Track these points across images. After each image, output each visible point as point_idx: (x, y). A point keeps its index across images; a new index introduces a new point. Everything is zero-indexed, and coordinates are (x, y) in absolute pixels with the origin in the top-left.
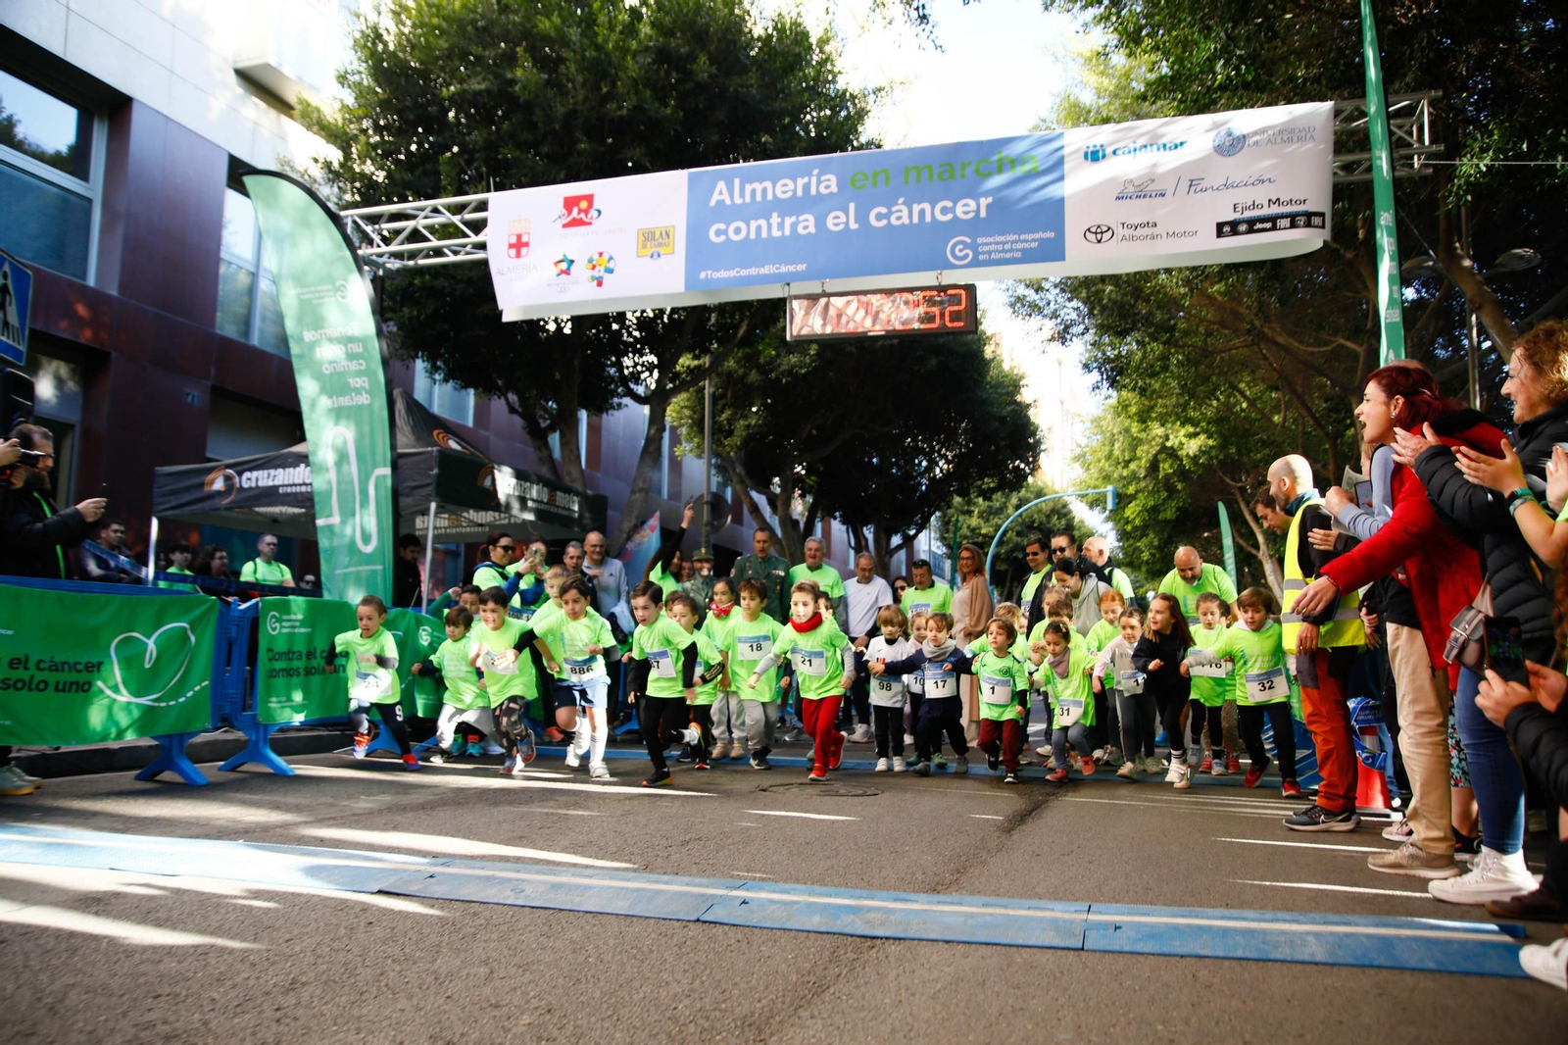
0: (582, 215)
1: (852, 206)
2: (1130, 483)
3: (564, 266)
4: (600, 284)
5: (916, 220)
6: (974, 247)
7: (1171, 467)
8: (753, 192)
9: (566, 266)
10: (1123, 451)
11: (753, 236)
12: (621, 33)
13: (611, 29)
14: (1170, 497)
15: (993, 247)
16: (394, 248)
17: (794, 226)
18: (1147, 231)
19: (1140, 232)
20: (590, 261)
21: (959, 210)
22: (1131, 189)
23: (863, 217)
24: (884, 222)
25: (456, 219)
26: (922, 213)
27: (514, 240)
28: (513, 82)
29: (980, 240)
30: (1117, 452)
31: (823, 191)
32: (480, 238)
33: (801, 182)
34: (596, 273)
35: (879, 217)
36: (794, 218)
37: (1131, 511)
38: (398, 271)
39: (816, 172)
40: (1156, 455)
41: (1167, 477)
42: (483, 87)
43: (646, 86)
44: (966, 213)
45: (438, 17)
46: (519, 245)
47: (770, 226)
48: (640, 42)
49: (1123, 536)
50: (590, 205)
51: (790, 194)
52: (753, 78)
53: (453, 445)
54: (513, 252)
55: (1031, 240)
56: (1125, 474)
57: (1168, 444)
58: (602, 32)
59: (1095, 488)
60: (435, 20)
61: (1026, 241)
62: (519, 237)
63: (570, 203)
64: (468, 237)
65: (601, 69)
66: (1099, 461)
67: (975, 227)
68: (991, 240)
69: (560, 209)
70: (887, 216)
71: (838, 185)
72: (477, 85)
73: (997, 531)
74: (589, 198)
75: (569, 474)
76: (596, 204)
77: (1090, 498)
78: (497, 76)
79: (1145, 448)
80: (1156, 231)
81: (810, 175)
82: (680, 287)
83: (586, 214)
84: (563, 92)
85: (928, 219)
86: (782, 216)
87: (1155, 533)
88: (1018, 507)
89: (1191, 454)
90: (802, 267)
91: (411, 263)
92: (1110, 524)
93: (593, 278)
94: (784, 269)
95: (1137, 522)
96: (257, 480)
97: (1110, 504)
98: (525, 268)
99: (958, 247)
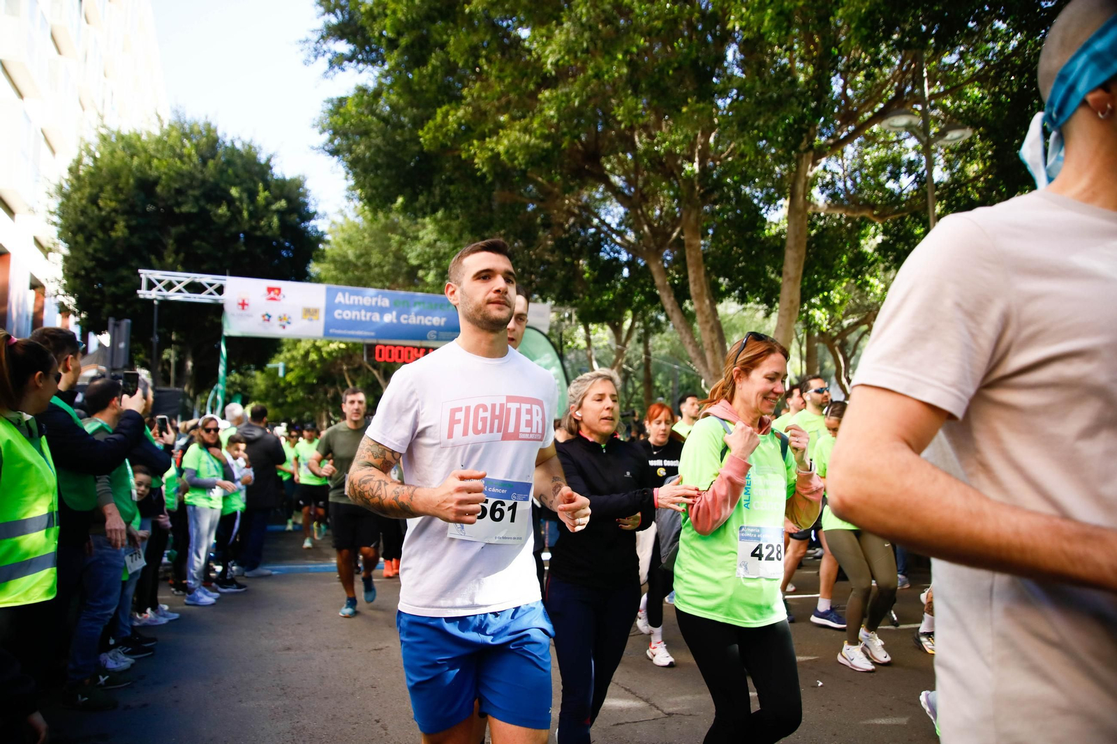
0: (276, 296)
2: (290, 361)
6: (437, 335)
8: (354, 300)
9: (267, 318)
11: (353, 318)
14: (312, 371)
15: (444, 335)
17: (371, 317)
20: (280, 317)
21: (434, 321)
23: (398, 317)
26: (421, 320)
29: (439, 333)
31: (383, 305)
32: (221, 297)
33: (374, 300)
34: (282, 323)
35: (405, 319)
36: (371, 314)
37: (289, 377)
39: (381, 296)
41: (313, 361)
46: (243, 305)
47: (361, 315)
50: (280, 292)
51: (369, 304)
54: (239, 306)
56: (288, 355)
62: (243, 301)
63: (270, 290)
69: (265, 291)
70: (408, 319)
71: (388, 303)
74: (279, 290)
76: (283, 292)
79: (303, 344)
81: (378, 297)
85: (423, 322)
86: (366, 312)
90: (373, 334)
93: (281, 325)
95: (293, 383)
97: (281, 374)
98: (247, 315)
99: (431, 334)
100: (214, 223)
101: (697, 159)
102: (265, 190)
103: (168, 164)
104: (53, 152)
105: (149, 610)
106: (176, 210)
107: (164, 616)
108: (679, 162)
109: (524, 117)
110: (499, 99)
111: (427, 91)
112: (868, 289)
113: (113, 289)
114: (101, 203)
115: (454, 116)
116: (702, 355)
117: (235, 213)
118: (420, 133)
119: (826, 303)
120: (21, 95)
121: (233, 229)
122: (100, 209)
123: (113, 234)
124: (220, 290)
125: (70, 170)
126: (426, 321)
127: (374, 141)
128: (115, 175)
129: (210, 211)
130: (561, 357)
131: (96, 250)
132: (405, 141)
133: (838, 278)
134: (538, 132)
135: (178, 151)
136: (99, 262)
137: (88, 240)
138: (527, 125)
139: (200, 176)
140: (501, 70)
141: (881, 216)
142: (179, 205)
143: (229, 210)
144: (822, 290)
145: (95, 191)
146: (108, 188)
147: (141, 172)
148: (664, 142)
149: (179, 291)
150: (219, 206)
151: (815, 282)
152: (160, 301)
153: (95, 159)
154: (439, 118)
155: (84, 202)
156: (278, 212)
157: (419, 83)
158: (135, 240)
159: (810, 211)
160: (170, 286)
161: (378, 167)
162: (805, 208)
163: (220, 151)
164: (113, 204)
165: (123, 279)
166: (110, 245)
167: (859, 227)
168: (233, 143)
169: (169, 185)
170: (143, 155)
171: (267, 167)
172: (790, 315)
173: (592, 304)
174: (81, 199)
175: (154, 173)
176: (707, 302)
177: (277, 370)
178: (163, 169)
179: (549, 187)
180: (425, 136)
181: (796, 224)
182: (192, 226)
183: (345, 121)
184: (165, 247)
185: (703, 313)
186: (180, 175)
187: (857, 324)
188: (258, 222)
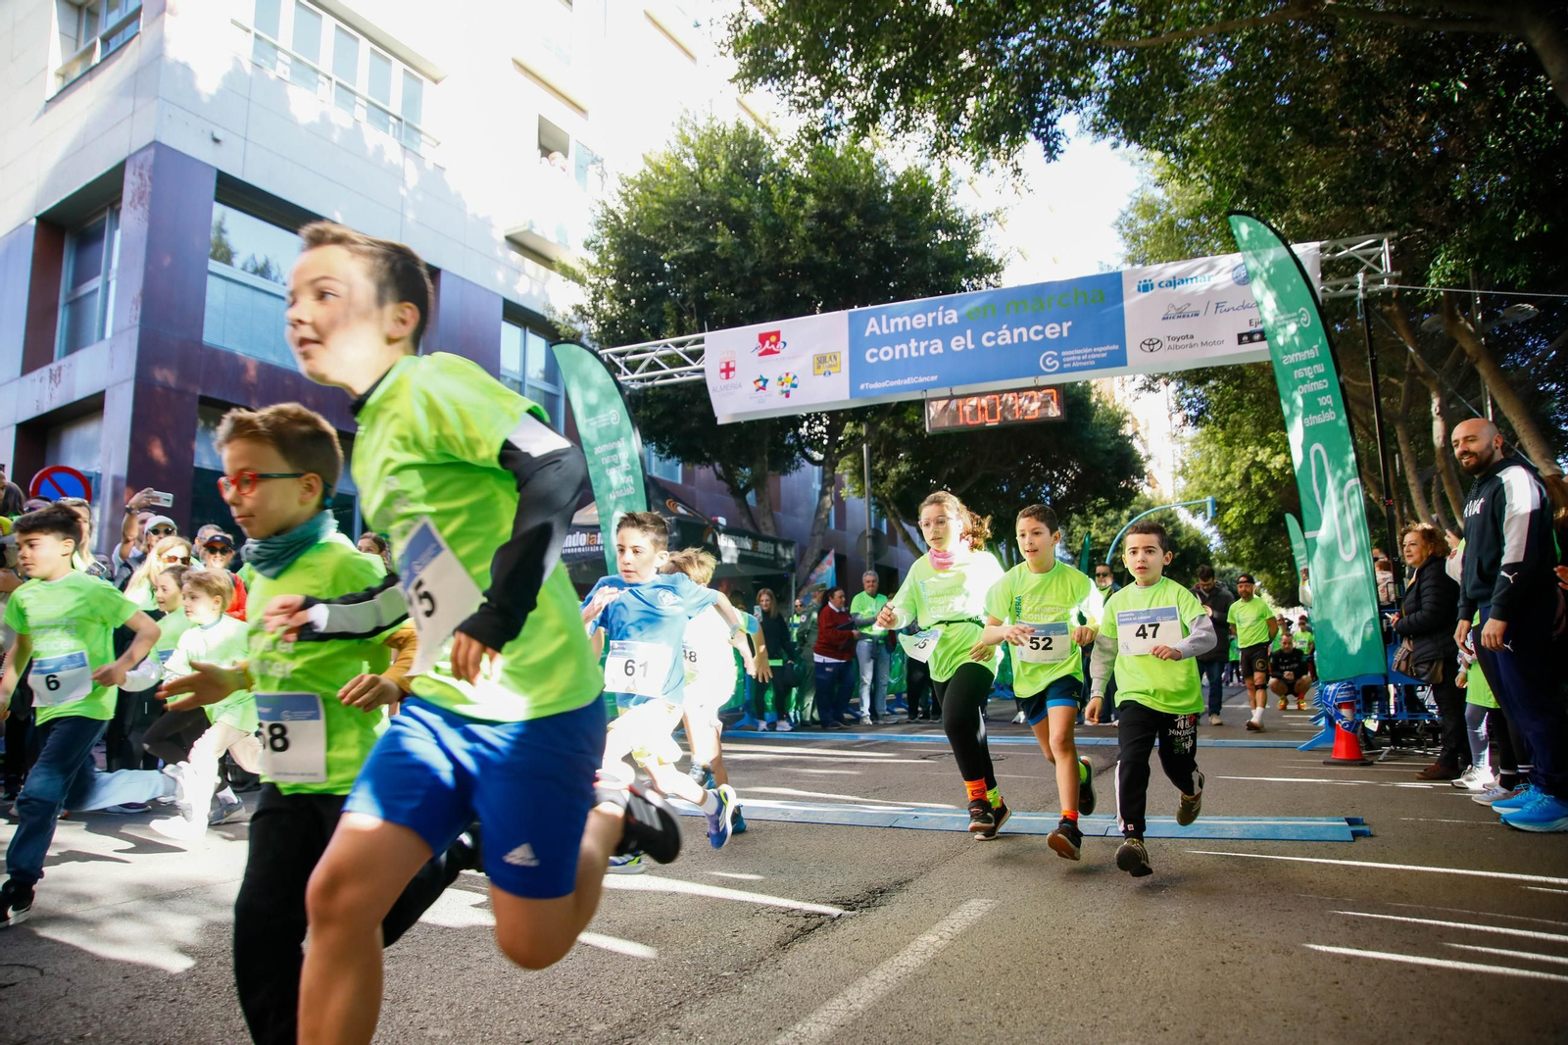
0: (773, 346)
1: (969, 332)
2: (1227, 493)
3: (761, 384)
4: (787, 396)
5: (1016, 340)
7: (1261, 478)
8: (896, 325)
9: (762, 384)
10: (1220, 466)
11: (897, 357)
12: (792, 203)
13: (785, 202)
14: (1263, 504)
15: (1073, 358)
16: (637, 375)
17: (927, 348)
18: (1186, 342)
19: (1181, 342)
20: (780, 379)
21: (1048, 332)
22: (1173, 311)
23: (976, 340)
24: (993, 343)
25: (679, 351)
26: (1020, 335)
27: (724, 366)
28: (715, 245)
29: (1064, 353)
30: (1214, 467)
31: (947, 322)
32: (701, 366)
33: (931, 316)
34: (785, 388)
35: (989, 339)
36: (927, 343)
37: (1229, 517)
38: (640, 390)
39: (941, 308)
40: (1248, 469)
41: (1259, 486)
42: (693, 250)
43: (812, 242)
44: (1053, 334)
45: (658, 201)
46: (728, 370)
47: (909, 349)
48: (806, 211)
49: (1226, 537)
50: (778, 339)
51: (923, 325)
52: (890, 226)
53: (681, 510)
54: (724, 375)
55: (1102, 351)
57: (1258, 459)
58: (778, 205)
59: (1197, 498)
60: (656, 206)
61: (1098, 353)
62: (728, 364)
63: (763, 338)
64: (690, 365)
65: (777, 230)
66: (1200, 474)
67: (1060, 344)
68: (1071, 352)
69: (756, 342)
70: (995, 338)
71: (958, 318)
72: (688, 249)
73: (1113, 540)
74: (777, 334)
75: (764, 524)
76: (782, 339)
77: (1193, 508)
78: (702, 240)
80: (1193, 341)
81: (937, 311)
82: (847, 397)
83: (776, 344)
84: (750, 249)
85: (1025, 339)
86: (918, 341)
87: (1251, 534)
88: (1130, 518)
89: (1278, 466)
90: (934, 378)
91: (650, 384)
92: (1214, 528)
93: (783, 392)
94: (921, 380)
95: (1235, 526)
98: (734, 386)
99: (1047, 358)
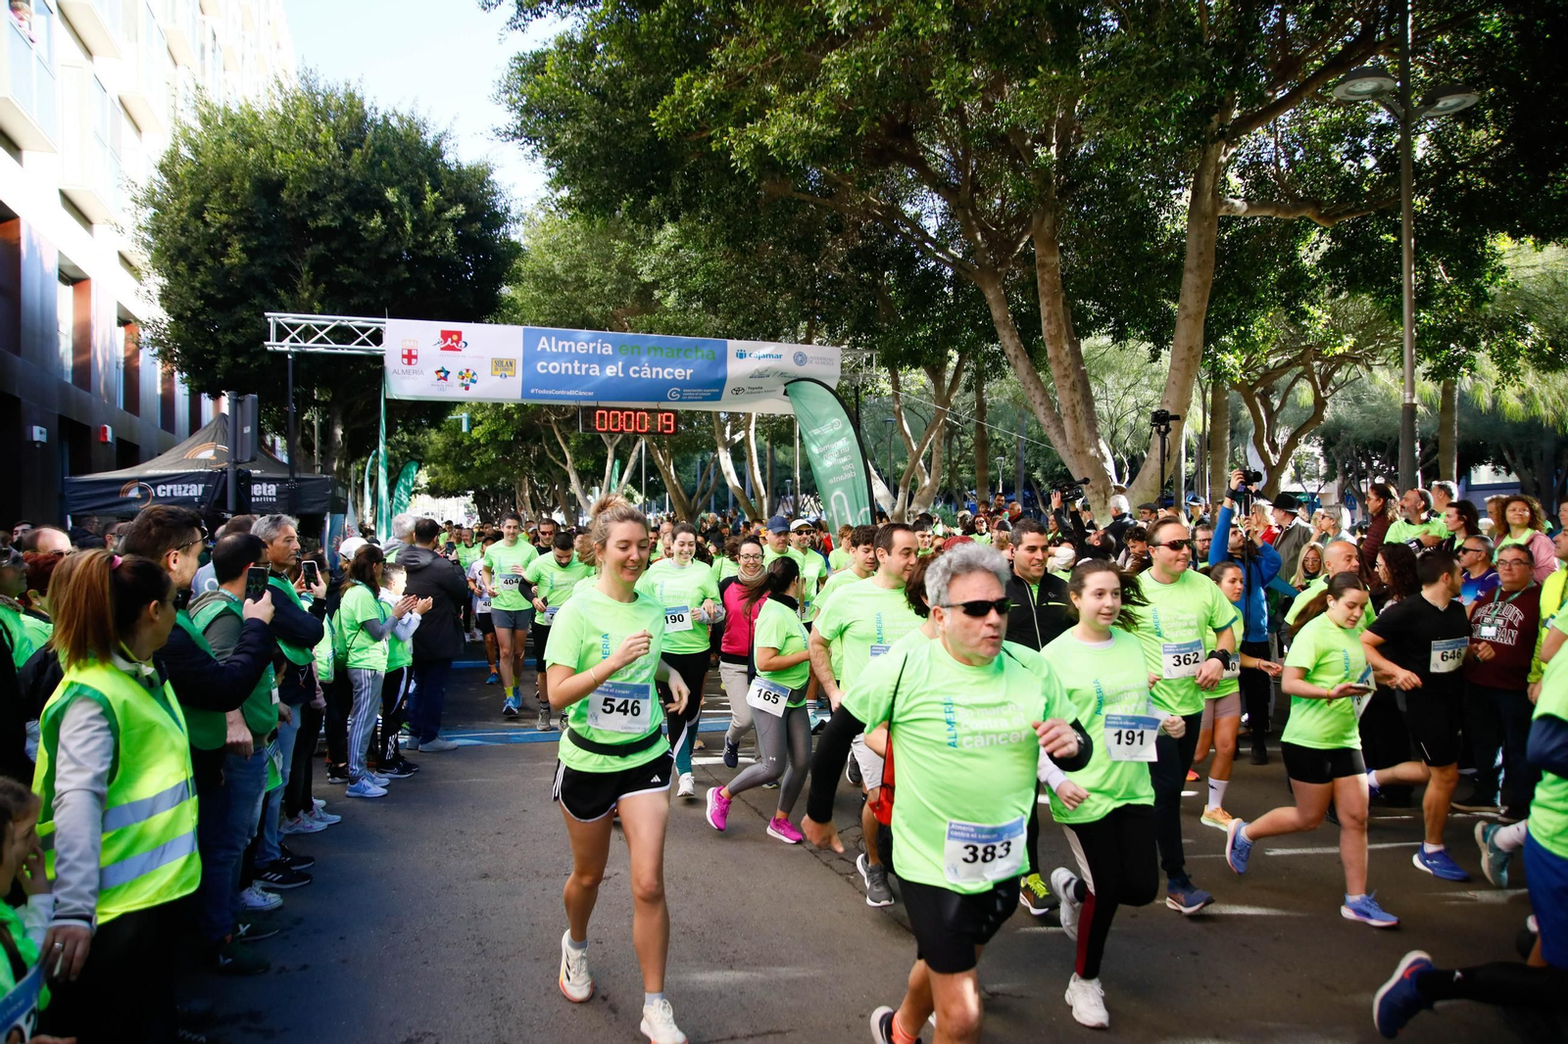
0: (454, 344)
1: (620, 364)
3: (442, 374)
4: (467, 388)
5: (655, 377)
6: (681, 393)
8: (563, 346)
9: (443, 374)
11: (563, 372)
14: (507, 424)
15: (689, 394)
17: (587, 370)
20: (461, 373)
22: (757, 373)
23: (625, 369)
24: (637, 375)
26: (657, 373)
27: (406, 353)
31: (604, 352)
32: (380, 348)
33: (592, 345)
34: (464, 382)
35: (635, 372)
36: (587, 366)
37: (475, 434)
39: (600, 341)
44: (680, 376)
46: (410, 357)
47: (573, 368)
50: (460, 338)
51: (584, 351)
54: (404, 359)
61: (706, 392)
62: (410, 351)
63: (446, 335)
69: (438, 337)
70: (639, 372)
71: (612, 351)
74: (459, 334)
76: (464, 339)
81: (597, 342)
82: (519, 396)
86: (580, 363)
90: (592, 394)
93: (462, 385)
94: (581, 393)
96: (172, 491)
97: (465, 429)
98: (415, 372)
99: (672, 392)
100: (364, 240)
101: (1054, 141)
102: (434, 189)
103: (297, 158)
104: (138, 130)
105: (301, 813)
106: (311, 225)
107: (321, 819)
108: (1029, 142)
109: (802, 89)
110: (765, 60)
111: (660, 45)
112: (1305, 322)
113: (230, 337)
114: (208, 218)
115: (699, 89)
116: (1057, 420)
117: (394, 225)
118: (652, 115)
119: (1245, 343)
120: (89, 52)
121: (393, 249)
122: (206, 224)
123: (226, 261)
124: (377, 337)
125: (162, 168)
126: (666, 374)
127: (586, 127)
128: (225, 176)
129: (359, 224)
130: (857, 426)
131: (204, 284)
132: (630, 124)
133: (1263, 305)
134: (822, 113)
135: (310, 136)
136: (209, 300)
137: (193, 268)
138: (806, 100)
139: (343, 173)
140: (768, 18)
141: (1328, 217)
142: (315, 216)
143: (383, 223)
144: (1238, 322)
145: (198, 199)
146: (217, 194)
147: (260, 169)
148: (1008, 115)
149: (321, 341)
150: (370, 217)
151: (1226, 314)
152: (296, 354)
153: (196, 151)
154: (677, 92)
155: (184, 215)
156: (452, 220)
157: (649, 34)
158: (258, 270)
159: (1222, 212)
160: (307, 333)
161: (592, 161)
162: (1215, 210)
163: (370, 135)
164: (224, 218)
165: (242, 323)
166: (222, 275)
167: (1294, 232)
168: (386, 120)
169: (300, 188)
170: (261, 146)
171: (437, 152)
172: (1188, 367)
173: (901, 342)
174: (180, 211)
175: (277, 170)
176: (1067, 347)
177: (459, 423)
178: (290, 166)
179: (839, 180)
180: (660, 118)
181: (1200, 235)
182: (334, 245)
183: (542, 92)
184: (298, 276)
185: (1060, 363)
186: (314, 171)
187: (1289, 364)
188: (426, 237)
